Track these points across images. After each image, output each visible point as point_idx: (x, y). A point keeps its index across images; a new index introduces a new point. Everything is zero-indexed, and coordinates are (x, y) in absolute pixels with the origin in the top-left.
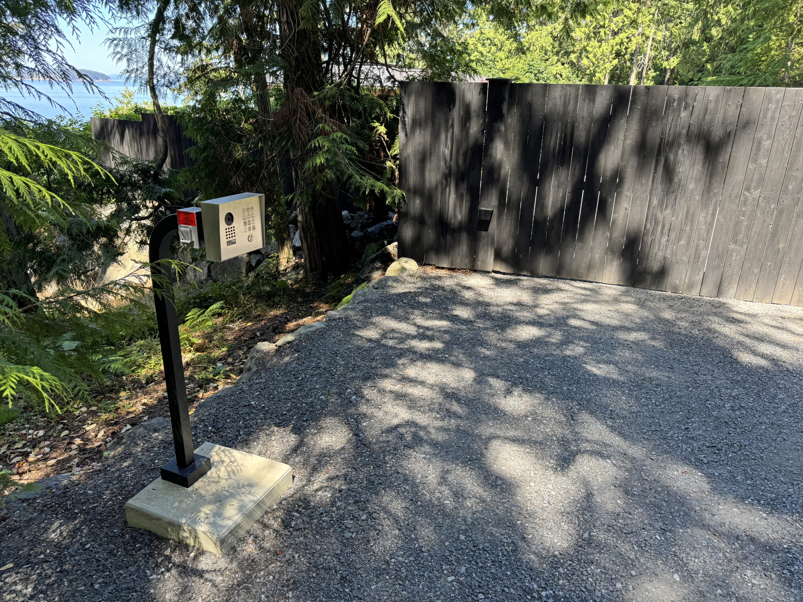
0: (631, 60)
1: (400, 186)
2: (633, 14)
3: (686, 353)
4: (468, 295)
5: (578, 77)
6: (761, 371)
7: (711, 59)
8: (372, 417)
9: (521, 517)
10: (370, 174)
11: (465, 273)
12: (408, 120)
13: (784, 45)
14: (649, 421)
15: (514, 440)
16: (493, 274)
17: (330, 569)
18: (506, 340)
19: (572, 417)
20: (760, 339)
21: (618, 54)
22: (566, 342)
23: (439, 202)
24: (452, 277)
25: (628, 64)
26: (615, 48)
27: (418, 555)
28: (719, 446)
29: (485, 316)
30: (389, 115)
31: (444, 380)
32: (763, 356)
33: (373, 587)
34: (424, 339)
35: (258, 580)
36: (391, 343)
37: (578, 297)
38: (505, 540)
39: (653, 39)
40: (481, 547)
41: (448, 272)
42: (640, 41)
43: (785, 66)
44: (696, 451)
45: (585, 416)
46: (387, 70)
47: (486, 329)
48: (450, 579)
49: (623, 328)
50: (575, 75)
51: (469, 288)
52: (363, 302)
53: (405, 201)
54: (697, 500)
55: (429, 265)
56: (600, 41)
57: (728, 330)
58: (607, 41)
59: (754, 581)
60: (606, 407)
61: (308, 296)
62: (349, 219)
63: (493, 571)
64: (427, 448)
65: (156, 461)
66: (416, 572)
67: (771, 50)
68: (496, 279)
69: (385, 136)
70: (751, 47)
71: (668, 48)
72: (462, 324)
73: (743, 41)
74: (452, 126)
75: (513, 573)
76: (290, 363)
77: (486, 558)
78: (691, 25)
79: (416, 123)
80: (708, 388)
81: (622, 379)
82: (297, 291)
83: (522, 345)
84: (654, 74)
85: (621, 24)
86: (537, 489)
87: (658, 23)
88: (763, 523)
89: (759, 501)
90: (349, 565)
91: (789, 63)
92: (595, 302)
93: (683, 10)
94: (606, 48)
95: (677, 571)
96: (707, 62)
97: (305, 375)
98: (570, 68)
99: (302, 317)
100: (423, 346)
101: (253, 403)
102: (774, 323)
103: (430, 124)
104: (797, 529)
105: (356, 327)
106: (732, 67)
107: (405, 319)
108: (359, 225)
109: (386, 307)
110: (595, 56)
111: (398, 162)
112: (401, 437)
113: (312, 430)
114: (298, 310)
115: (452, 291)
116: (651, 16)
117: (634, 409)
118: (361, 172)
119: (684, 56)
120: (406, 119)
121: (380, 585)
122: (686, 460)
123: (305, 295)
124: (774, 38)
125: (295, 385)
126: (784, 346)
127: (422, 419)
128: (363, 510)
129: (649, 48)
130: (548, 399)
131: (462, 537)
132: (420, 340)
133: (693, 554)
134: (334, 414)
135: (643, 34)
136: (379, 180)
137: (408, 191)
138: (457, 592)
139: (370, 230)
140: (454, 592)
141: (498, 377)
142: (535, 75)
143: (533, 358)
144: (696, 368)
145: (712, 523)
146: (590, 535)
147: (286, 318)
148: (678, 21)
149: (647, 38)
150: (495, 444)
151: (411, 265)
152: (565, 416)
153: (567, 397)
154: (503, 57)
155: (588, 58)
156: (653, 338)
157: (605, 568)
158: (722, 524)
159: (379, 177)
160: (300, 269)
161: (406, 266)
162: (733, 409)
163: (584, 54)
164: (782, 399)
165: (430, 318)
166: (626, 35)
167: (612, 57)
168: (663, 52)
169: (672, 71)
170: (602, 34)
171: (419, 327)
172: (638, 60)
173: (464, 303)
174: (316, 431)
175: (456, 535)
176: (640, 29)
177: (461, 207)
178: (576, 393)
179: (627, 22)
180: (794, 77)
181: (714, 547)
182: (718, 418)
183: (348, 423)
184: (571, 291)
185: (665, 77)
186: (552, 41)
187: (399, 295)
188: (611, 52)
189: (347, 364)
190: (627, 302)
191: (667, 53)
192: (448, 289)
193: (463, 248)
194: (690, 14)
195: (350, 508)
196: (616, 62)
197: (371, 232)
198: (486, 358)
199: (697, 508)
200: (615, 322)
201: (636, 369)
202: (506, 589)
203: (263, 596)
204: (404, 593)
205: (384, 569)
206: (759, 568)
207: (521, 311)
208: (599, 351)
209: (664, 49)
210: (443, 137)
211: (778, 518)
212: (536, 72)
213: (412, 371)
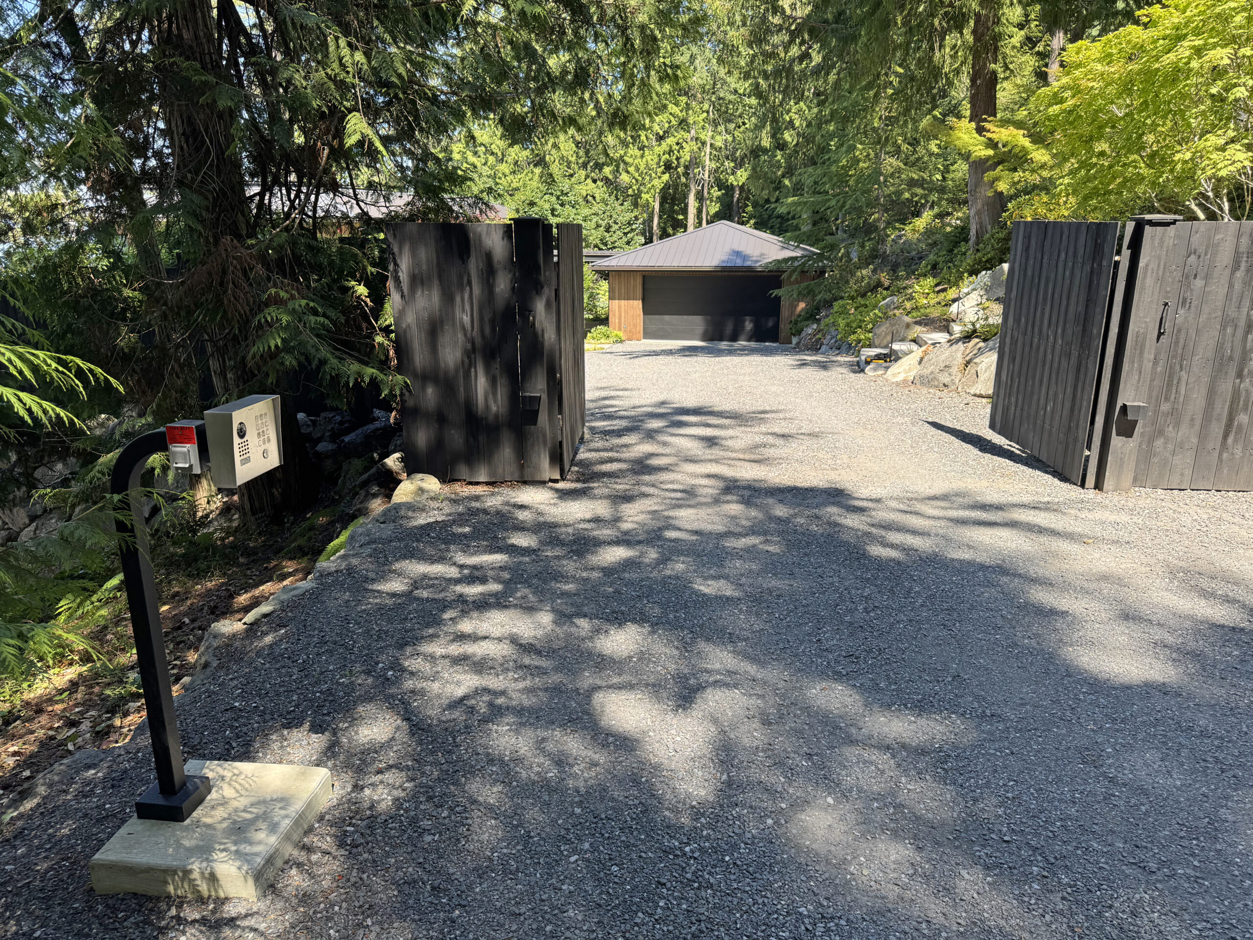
0: (686, 174)
1: (399, 369)
2: (681, 111)
3: (806, 555)
4: (523, 515)
5: (617, 199)
6: (892, 564)
7: (789, 172)
8: (422, 693)
9: (645, 773)
10: (351, 355)
11: (512, 487)
12: (403, 275)
13: (872, 155)
14: (775, 638)
15: (620, 687)
16: (550, 484)
17: (415, 881)
18: (586, 569)
19: (686, 647)
20: (889, 527)
21: (668, 167)
22: (664, 560)
23: (462, 389)
24: (493, 494)
25: (683, 180)
26: (664, 158)
27: (526, 843)
28: (857, 653)
29: (554, 541)
30: (370, 269)
31: (515, 630)
32: (892, 546)
33: (478, 890)
34: (474, 582)
35: (319, 915)
36: (425, 594)
37: (668, 501)
38: (631, 803)
39: (711, 145)
40: (603, 816)
41: (485, 488)
42: (695, 148)
43: (877, 182)
44: (832, 664)
45: (702, 645)
46: (358, 204)
47: (558, 557)
48: (573, 859)
49: (728, 534)
50: (613, 197)
51: (522, 507)
52: (368, 543)
53: (410, 391)
54: (841, 717)
55: (459, 480)
56: (642, 148)
57: (852, 521)
58: (651, 148)
59: (909, 787)
60: (723, 630)
61: (256, 554)
62: (308, 426)
63: (623, 838)
64: (511, 719)
65: (107, 806)
66: (528, 862)
67: (859, 161)
68: (557, 490)
69: (368, 300)
70: (834, 157)
71: (731, 157)
72: (523, 555)
73: (823, 149)
74: (470, 283)
75: (648, 836)
76: (275, 644)
77: (613, 827)
78: (758, 128)
79: (416, 280)
80: (836, 591)
81: (736, 594)
82: (233, 546)
83: (609, 571)
84: (719, 193)
85: (667, 125)
86: (658, 738)
87: (715, 123)
88: (913, 727)
89: (905, 705)
90: (439, 872)
91: (882, 178)
92: (690, 506)
93: (744, 106)
94: (650, 157)
95: (829, 793)
96: (783, 176)
97: (308, 655)
98: (605, 188)
99: (257, 586)
100: (474, 590)
101: (237, 704)
102: (902, 507)
103: (436, 282)
104: (947, 726)
105: (366, 579)
106: (816, 183)
107: (441, 560)
108: (328, 434)
109: (406, 546)
110: (637, 169)
111: (393, 335)
112: (472, 710)
113: (341, 725)
114: (246, 575)
115: (498, 513)
116: (705, 114)
117: (756, 627)
118: (337, 353)
119: (754, 169)
120: (400, 274)
121: (485, 885)
122: (823, 675)
123: (249, 553)
124: (859, 146)
125: (295, 670)
126: (914, 532)
127: (494, 682)
128: (441, 806)
129: (708, 157)
130: (653, 632)
131: (578, 811)
132: (469, 584)
133: (844, 773)
134: (368, 699)
135: (697, 139)
136: (366, 364)
137: (415, 375)
138: (585, 871)
139: (347, 439)
140: (580, 872)
141: (585, 616)
142: (558, 198)
143: (626, 586)
144: (819, 570)
145: (860, 738)
146: (729, 776)
147: (227, 590)
148: (740, 121)
149: (704, 143)
150: (599, 698)
151: (432, 483)
152: (677, 648)
153: (674, 626)
154: (507, 172)
155: (628, 172)
156: (766, 542)
157: (751, 807)
158: (870, 737)
159: (366, 359)
160: (233, 511)
161: (425, 485)
162: (866, 610)
163: (622, 166)
164: (919, 592)
165: (475, 554)
166: (675, 140)
167: (660, 170)
168: (726, 163)
169: (742, 188)
170: (643, 138)
171: (462, 567)
172: (695, 175)
173: (520, 528)
174: (346, 725)
175: (570, 809)
176: (693, 132)
177: (494, 394)
178: (685, 620)
179: (674, 122)
180: (889, 195)
181: (865, 762)
182: (851, 624)
183: (392, 707)
184: (657, 496)
185: (732, 196)
186: (575, 149)
187: (422, 527)
188: (658, 163)
189: (368, 632)
190: (728, 502)
191: (732, 164)
192: (493, 510)
193: (506, 453)
194: (755, 113)
195: (422, 807)
196: (666, 177)
197: (349, 443)
198: (564, 594)
199: (843, 725)
200: (720, 528)
201: (751, 581)
202: (643, 855)
203: (332, 932)
204: (519, 886)
205: (487, 867)
206: (913, 772)
207: (598, 528)
208: (704, 565)
209: (727, 158)
210: (458, 299)
211: (927, 719)
212: (559, 193)
213: (466, 626)
